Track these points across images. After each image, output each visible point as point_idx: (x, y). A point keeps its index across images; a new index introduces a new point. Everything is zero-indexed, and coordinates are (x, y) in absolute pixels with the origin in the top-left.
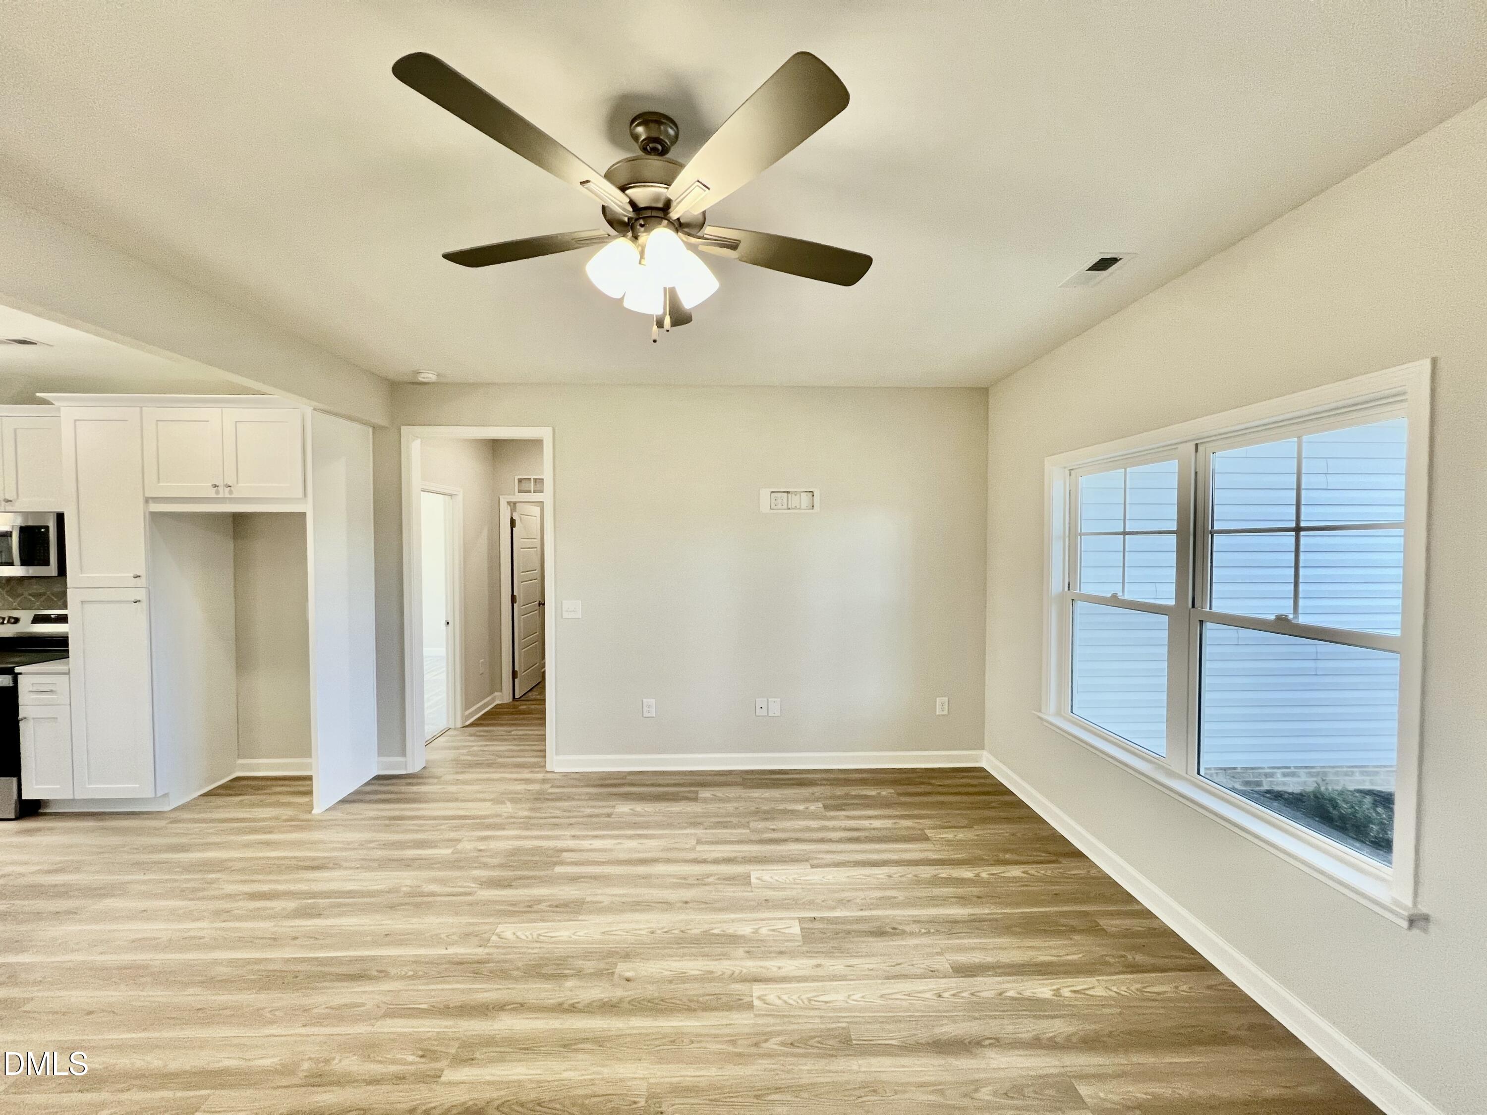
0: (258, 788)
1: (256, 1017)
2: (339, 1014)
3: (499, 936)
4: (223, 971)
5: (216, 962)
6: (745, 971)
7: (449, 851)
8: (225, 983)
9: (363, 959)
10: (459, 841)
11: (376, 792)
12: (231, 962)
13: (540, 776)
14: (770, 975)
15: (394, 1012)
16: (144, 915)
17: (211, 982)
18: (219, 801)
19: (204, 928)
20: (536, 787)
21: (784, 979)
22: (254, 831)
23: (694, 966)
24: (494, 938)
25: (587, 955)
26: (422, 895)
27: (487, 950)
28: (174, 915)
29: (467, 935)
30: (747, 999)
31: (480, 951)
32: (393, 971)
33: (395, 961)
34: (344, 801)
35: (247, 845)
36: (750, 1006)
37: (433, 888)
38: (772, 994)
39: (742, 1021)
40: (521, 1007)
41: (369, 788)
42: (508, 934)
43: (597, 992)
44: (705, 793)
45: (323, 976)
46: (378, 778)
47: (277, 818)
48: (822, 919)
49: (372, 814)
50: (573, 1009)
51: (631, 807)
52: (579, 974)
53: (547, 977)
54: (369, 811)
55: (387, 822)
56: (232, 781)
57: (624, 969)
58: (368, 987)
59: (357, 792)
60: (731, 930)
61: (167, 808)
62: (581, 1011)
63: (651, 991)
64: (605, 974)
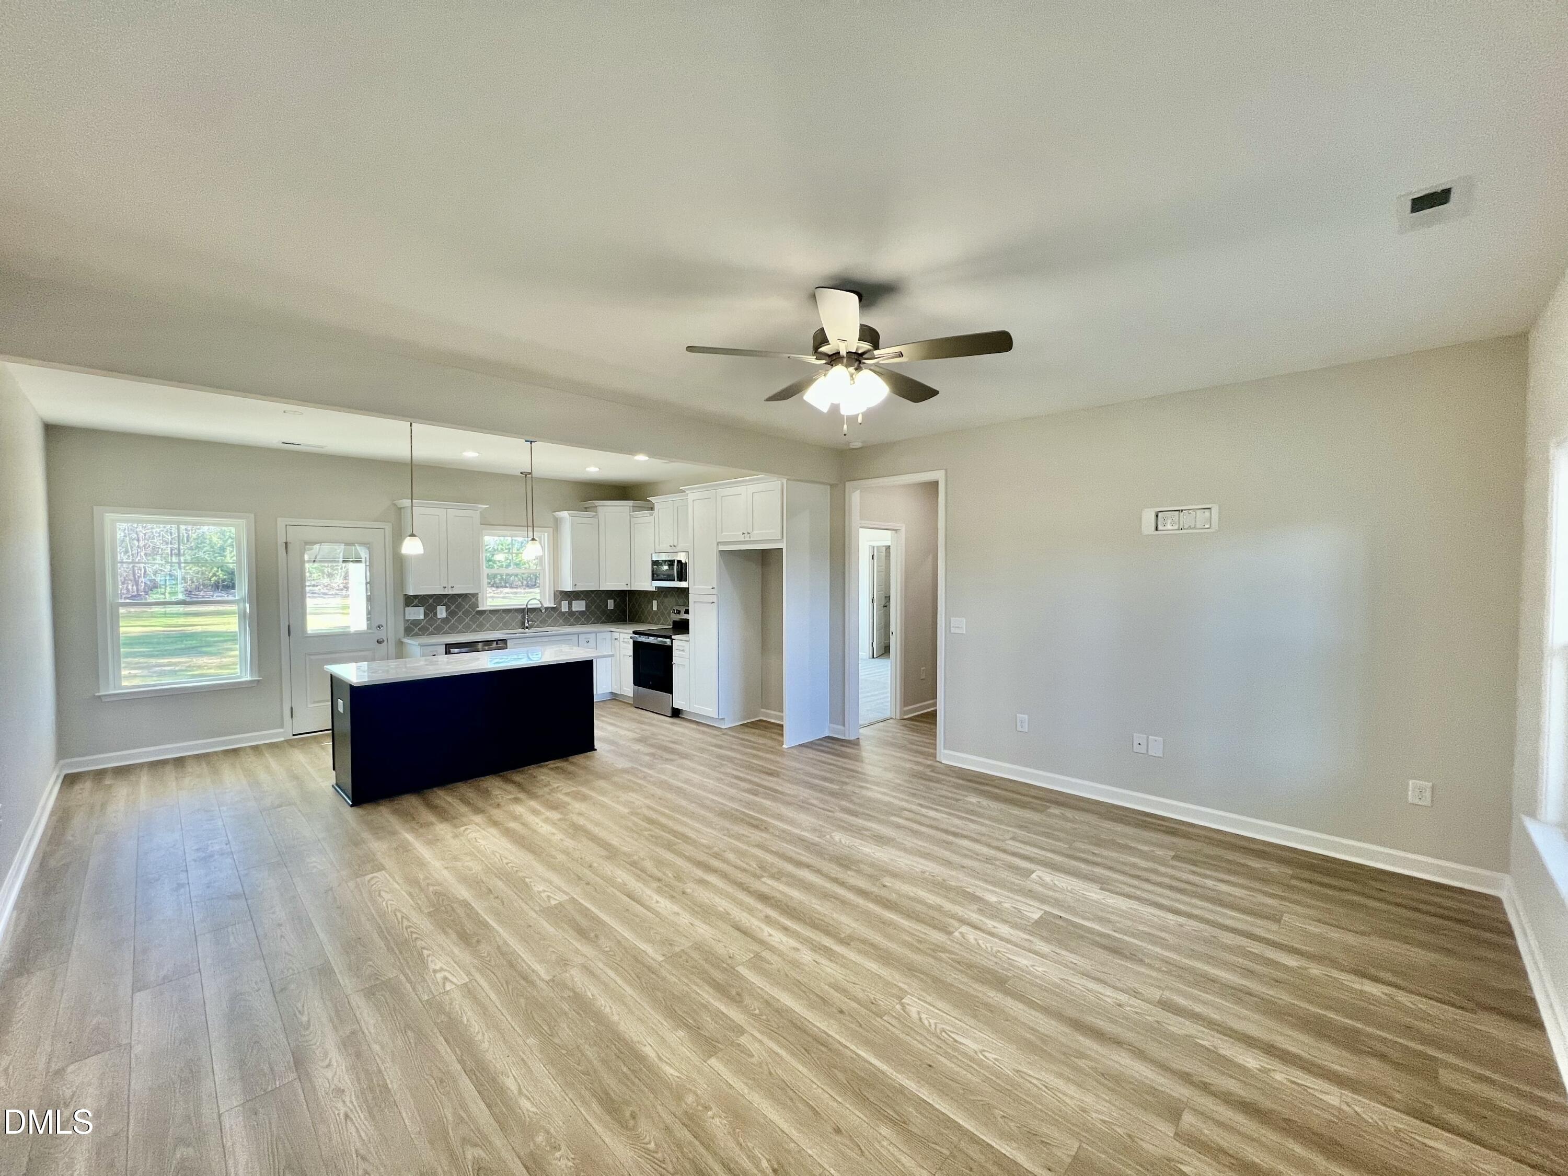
0: (766, 728)
1: (710, 824)
2: (738, 837)
3: (831, 837)
4: (708, 802)
5: (707, 798)
6: (966, 916)
7: (838, 787)
8: (707, 808)
9: (762, 820)
10: (846, 783)
11: (821, 745)
12: (713, 800)
13: (929, 762)
14: (984, 927)
15: (760, 846)
16: (693, 770)
17: (703, 806)
18: (746, 730)
19: (711, 783)
20: (921, 768)
21: (992, 934)
22: (754, 748)
23: (932, 899)
24: (828, 837)
25: (872, 865)
26: (808, 803)
27: (820, 840)
28: (703, 774)
29: (816, 830)
30: (952, 929)
31: (817, 839)
32: (771, 830)
33: (775, 827)
34: (801, 745)
35: (745, 754)
36: (950, 933)
37: (815, 802)
38: (972, 935)
39: (937, 937)
40: (818, 872)
41: (817, 742)
42: (837, 838)
43: (862, 883)
44: (1055, 810)
45: (742, 820)
46: (828, 737)
47: (765, 745)
48: (1067, 920)
49: (811, 756)
50: (842, 884)
51: (978, 800)
52: (859, 871)
53: (841, 865)
54: (811, 753)
55: (816, 762)
56: (759, 720)
57: (887, 881)
58: (757, 832)
59: (811, 743)
60: (979, 893)
61: (723, 727)
62: (846, 887)
63: (894, 897)
64: (873, 878)
